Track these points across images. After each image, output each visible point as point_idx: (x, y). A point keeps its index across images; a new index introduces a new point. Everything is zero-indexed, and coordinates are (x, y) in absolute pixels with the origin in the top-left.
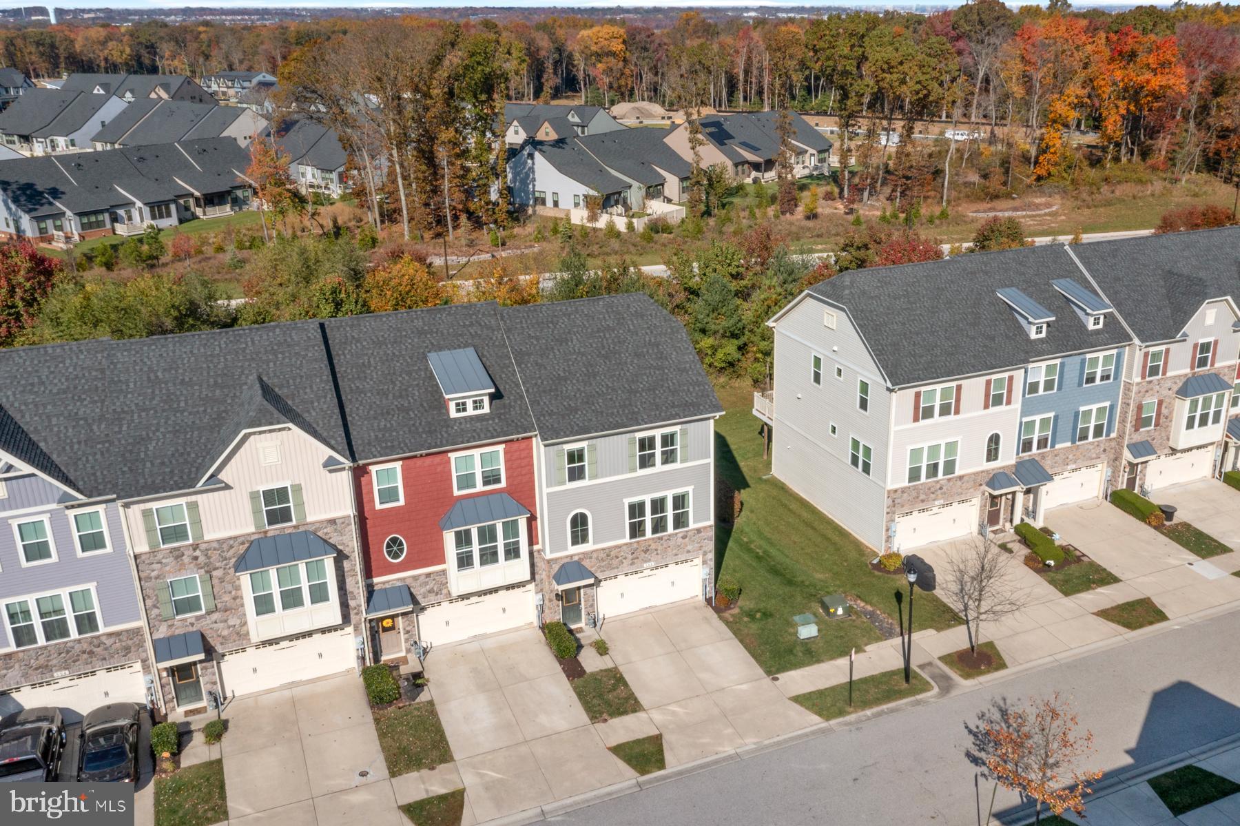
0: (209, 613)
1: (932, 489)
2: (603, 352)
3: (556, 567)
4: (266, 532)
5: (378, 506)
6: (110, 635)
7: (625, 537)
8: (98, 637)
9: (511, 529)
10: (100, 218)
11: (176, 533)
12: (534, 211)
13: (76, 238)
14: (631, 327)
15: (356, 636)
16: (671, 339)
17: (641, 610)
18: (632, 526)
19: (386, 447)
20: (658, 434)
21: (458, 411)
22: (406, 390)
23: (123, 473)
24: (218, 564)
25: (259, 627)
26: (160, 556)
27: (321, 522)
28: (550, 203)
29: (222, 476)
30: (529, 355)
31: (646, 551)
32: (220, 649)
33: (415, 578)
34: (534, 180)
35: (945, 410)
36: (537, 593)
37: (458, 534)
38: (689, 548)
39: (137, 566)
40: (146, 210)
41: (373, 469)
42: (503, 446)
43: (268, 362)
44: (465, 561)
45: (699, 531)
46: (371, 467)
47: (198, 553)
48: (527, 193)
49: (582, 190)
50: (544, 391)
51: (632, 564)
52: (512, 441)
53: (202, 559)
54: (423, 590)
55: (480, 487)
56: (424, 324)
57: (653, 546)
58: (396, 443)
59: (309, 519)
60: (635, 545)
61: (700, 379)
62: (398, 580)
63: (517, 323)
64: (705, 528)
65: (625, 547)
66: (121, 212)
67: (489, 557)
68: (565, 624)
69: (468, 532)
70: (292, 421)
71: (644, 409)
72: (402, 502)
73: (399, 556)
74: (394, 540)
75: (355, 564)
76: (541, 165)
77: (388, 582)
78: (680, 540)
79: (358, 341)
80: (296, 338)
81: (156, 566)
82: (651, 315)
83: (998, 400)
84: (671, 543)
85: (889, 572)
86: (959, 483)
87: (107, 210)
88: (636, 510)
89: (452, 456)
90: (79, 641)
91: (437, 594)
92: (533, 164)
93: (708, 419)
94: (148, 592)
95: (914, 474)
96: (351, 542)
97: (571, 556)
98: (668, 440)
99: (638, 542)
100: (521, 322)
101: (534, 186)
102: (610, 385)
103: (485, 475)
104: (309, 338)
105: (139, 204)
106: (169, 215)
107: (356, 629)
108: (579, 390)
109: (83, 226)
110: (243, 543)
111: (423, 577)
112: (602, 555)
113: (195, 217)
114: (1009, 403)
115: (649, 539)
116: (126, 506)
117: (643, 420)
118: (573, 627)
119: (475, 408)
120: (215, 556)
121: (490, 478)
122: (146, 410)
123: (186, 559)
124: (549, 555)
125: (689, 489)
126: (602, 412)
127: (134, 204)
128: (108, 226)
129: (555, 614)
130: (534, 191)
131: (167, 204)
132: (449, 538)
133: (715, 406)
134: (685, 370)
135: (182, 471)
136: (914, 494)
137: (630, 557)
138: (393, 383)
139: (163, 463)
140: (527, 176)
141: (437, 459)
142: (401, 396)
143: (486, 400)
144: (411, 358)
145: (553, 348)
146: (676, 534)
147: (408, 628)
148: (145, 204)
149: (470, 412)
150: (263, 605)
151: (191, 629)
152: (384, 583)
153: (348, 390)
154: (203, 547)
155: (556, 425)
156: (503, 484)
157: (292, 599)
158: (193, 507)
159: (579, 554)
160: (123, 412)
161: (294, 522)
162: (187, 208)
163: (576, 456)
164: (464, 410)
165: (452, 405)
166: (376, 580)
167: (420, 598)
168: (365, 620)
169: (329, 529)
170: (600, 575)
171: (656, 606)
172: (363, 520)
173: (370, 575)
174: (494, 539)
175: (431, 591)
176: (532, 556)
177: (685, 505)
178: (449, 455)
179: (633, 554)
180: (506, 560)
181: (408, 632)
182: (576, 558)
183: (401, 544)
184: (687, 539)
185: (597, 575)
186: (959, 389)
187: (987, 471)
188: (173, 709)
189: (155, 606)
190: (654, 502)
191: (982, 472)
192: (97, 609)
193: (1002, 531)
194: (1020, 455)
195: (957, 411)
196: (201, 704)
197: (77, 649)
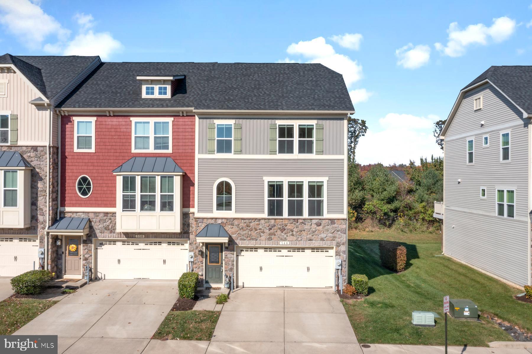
2: (273, 81)
5: (76, 150)
7: (263, 212)
9: (167, 181)
14: (302, 74)
15: (40, 248)
17: (277, 287)
18: (271, 204)
20: (296, 124)
27: (27, 147)
31: (283, 230)
33: (96, 214)
36: (190, 251)
37: (125, 179)
38: (323, 235)
41: (76, 119)
42: (172, 119)
44: (128, 204)
45: (332, 221)
46: (74, 118)
50: (216, 92)
51: (270, 239)
52: (179, 116)
54: (101, 226)
55: (151, 150)
57: (289, 227)
59: (20, 143)
60: (273, 222)
62: (83, 212)
64: (338, 219)
65: (263, 222)
67: (148, 204)
68: (207, 282)
69: (133, 179)
72: (93, 150)
73: (87, 194)
74: (84, 179)
77: (76, 213)
78: (314, 226)
84: (306, 227)
88: (275, 189)
89: (134, 120)
91: (111, 232)
93: (344, 118)
96: (44, 167)
97: (216, 219)
98: (305, 132)
99: (275, 220)
102: (268, 93)
103: (158, 141)
107: (42, 242)
108: (242, 93)
111: (102, 215)
112: (242, 225)
115: (285, 219)
118: (213, 285)
119: (160, 93)
121: (160, 143)
124: (197, 215)
125: (324, 180)
129: (201, 273)
132: (119, 181)
137: (267, 231)
141: (122, 121)
143: (169, 88)
145: (237, 77)
146: (311, 220)
147: (87, 256)
149: (156, 95)
156: (170, 150)
159: (222, 219)
161: (9, 144)
163: (225, 131)
164: (152, 93)
165: (144, 88)
166: (67, 209)
167: (97, 232)
168: (48, 233)
169: (32, 154)
170: (240, 243)
171: (292, 287)
172: (64, 158)
173: (63, 205)
174: (153, 189)
175: (107, 228)
176: (185, 216)
177: (319, 195)
178: (132, 119)
179: (270, 229)
180: (162, 210)
181: (86, 259)
182: (219, 221)
183: (89, 184)
184: (321, 227)
185: (237, 241)
190: (291, 186)
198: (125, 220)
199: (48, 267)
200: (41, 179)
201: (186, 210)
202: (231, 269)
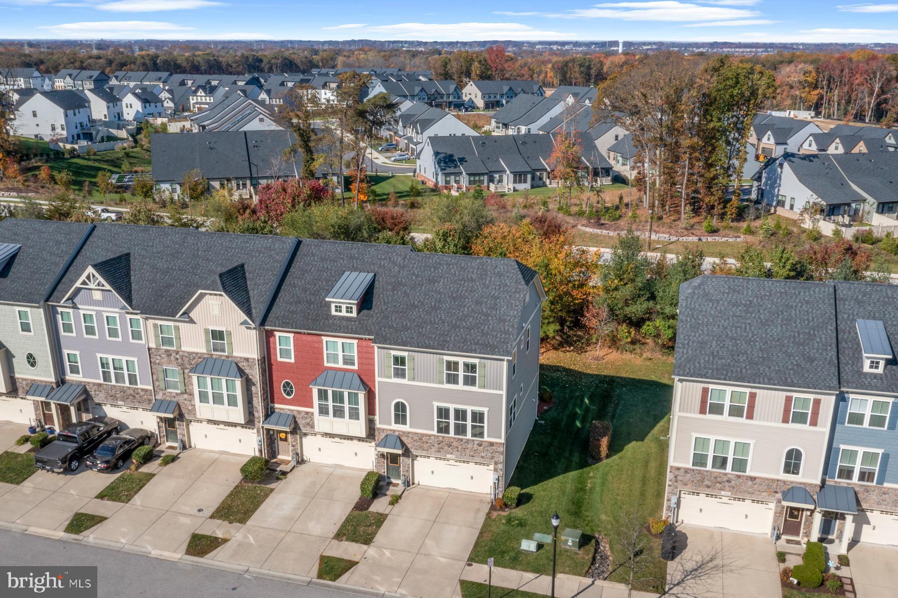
0: (182, 393)
1: (719, 479)
2: (454, 295)
3: (383, 435)
4: (212, 355)
5: (279, 359)
6: (142, 390)
7: (433, 430)
8: (137, 389)
9: (353, 398)
10: (482, 178)
11: (168, 341)
12: (775, 211)
13: (464, 189)
14: (487, 282)
15: (257, 436)
16: (510, 296)
17: (446, 488)
18: (440, 424)
19: (284, 322)
20: (461, 361)
21: (336, 311)
22: (319, 291)
23: (151, 300)
24: (188, 366)
25: (204, 410)
26: (160, 353)
27: (241, 358)
28: (787, 206)
29: (192, 315)
30: (404, 285)
31: (449, 446)
32: (186, 416)
33: (299, 412)
34: (780, 186)
35: (736, 411)
36: (375, 449)
37: (320, 391)
38: (483, 454)
39: (150, 355)
40: (512, 176)
41: (277, 334)
42: (357, 341)
43: (254, 257)
44: (323, 411)
45: (492, 444)
46: (276, 333)
47: (178, 356)
48: (773, 195)
49: (814, 198)
50: (397, 312)
51: (439, 452)
52: (362, 339)
53: (180, 360)
54: (303, 422)
55: (340, 365)
56: (357, 253)
57: (455, 444)
58: (291, 321)
59: (235, 354)
60: (441, 439)
61: (511, 330)
62: (289, 410)
63: (411, 263)
64: (497, 443)
65: (433, 437)
66: (497, 176)
67: (338, 413)
68: (389, 478)
69: (326, 391)
70: (226, 292)
71: (455, 340)
72: (292, 360)
73: (290, 395)
74: (288, 384)
75: (257, 390)
76: (787, 174)
77: (283, 409)
78: (476, 446)
79: (313, 255)
80: (276, 246)
81: (158, 357)
82: (508, 277)
83: (800, 418)
84: (470, 446)
85: (651, 534)
86: (750, 483)
87: (487, 174)
88: (443, 413)
89: (325, 339)
90: (129, 388)
91: (310, 428)
92: (781, 172)
93: (503, 360)
94: (154, 370)
95: (700, 460)
96: (255, 374)
97: (394, 431)
98: (470, 368)
99: (443, 437)
100: (415, 264)
101: (779, 190)
102: (443, 318)
103: (346, 357)
104: (283, 247)
105: (508, 172)
106: (525, 182)
107: (258, 431)
108: (420, 316)
109: (470, 182)
110: (200, 358)
111: (303, 414)
112: (415, 438)
113: (544, 185)
114: (814, 423)
115: (452, 438)
116: (146, 319)
117: (448, 348)
118: (394, 481)
119: (347, 312)
120: (186, 360)
121: (348, 361)
122: (181, 270)
123: (172, 358)
124: (379, 425)
125: (485, 410)
126: (424, 335)
127: (506, 171)
128: (486, 184)
129: (383, 471)
130: (778, 195)
131: (525, 173)
132: (315, 391)
133: (507, 351)
134: (505, 321)
135: (175, 307)
136: (698, 477)
137: (436, 445)
138: (315, 285)
139: (170, 300)
140: (776, 182)
141: (315, 338)
142: (313, 294)
143: (355, 308)
144: (335, 272)
145: (422, 285)
146: (473, 441)
147: (294, 444)
148: (511, 172)
149: (344, 313)
150: (203, 397)
151: (173, 399)
152: (281, 409)
153: (288, 283)
154: (181, 353)
155: (388, 336)
156: (356, 367)
157: (218, 399)
158: (177, 329)
159: (399, 431)
160: (172, 269)
161: (226, 354)
162: (541, 179)
163: (400, 361)
164: (340, 311)
165: (333, 306)
166: (276, 406)
167: (301, 426)
168: (263, 427)
169: (245, 364)
170: (415, 452)
171: (458, 490)
172: (270, 365)
173: (273, 402)
174: (342, 401)
175: (308, 424)
176: (370, 424)
177: (482, 421)
178: (323, 337)
179: (439, 444)
180: (350, 418)
181: (293, 446)
182: (397, 433)
183: (291, 387)
184: (481, 448)
185: (412, 450)
186: (753, 396)
187: (784, 482)
188: (164, 443)
189: (157, 380)
190: (457, 411)
191: (778, 481)
192: (137, 373)
193: (798, 543)
194: (836, 479)
195: (750, 416)
196: (175, 445)
197: (129, 392)
198: (323, 423)
199: (265, 456)
200: (254, 385)
201: (371, 417)
202: (408, 471)
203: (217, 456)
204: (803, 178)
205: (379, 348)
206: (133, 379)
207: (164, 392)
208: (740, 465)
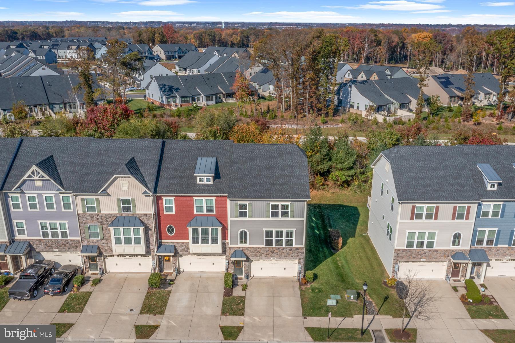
0: (101, 240)
1: (419, 253)
2: (268, 167)
3: (233, 251)
4: (122, 214)
5: (165, 213)
6: (71, 240)
7: (263, 244)
8: (68, 240)
9: (214, 232)
10: (188, 99)
11: (92, 208)
12: (349, 110)
13: (179, 106)
14: (284, 158)
15: (152, 260)
16: (300, 165)
17: (270, 277)
18: (267, 241)
19: (169, 191)
20: (280, 204)
21: (200, 181)
22: (185, 170)
23: (78, 184)
24: (105, 223)
25: (117, 249)
26: (86, 216)
27: (142, 214)
28: (355, 108)
29: (108, 191)
30: (237, 163)
31: (273, 252)
32: (104, 254)
33: (178, 243)
34: (351, 97)
35: (428, 217)
36: (226, 260)
37: (193, 229)
38: (292, 255)
39: (79, 218)
40: (205, 98)
41: (164, 198)
42: (215, 198)
43: (139, 152)
44: (195, 241)
45: (297, 249)
46: (163, 197)
47: (98, 217)
48: (347, 102)
49: (369, 103)
50: (237, 179)
51: (266, 256)
52: (218, 196)
53: (100, 220)
54: (181, 248)
55: (205, 212)
56: (202, 146)
57: (276, 251)
58: (173, 190)
59: (138, 212)
60: (268, 249)
61: (305, 184)
62: (171, 242)
63: (237, 150)
64: (300, 248)
65: (263, 249)
66: (196, 97)
67: (205, 241)
68: (235, 275)
69: (197, 229)
70: (132, 175)
71: (275, 192)
72: (174, 213)
73: (172, 234)
74: (171, 227)
75: (153, 233)
76: (354, 91)
77: (168, 242)
78: (288, 251)
79: (175, 149)
80: (152, 145)
81: (84, 219)
82: (295, 154)
83: (460, 217)
84: (284, 251)
86: (435, 253)
87: (191, 96)
88: (269, 234)
89: (195, 198)
90: (62, 240)
91: (186, 251)
92: (351, 90)
93: (304, 201)
94: (82, 227)
95: (410, 244)
96: (152, 224)
97: (239, 248)
98: (285, 207)
99: (269, 248)
100: (239, 150)
101: (350, 99)
102: (265, 180)
103: (208, 208)
104: (156, 146)
105: (202, 95)
106: (212, 100)
107: (153, 257)
108: (251, 180)
109: (182, 102)
110: (114, 217)
111: (181, 244)
112: (253, 250)
113: (222, 102)
114: (467, 218)
115: (274, 248)
116: (76, 196)
117: (273, 197)
118: (239, 277)
119: (207, 181)
120: (104, 219)
121: (210, 210)
122: (93, 164)
123: (95, 219)
124: (230, 246)
125: (294, 230)
126: (257, 191)
128: (191, 102)
129: (232, 271)
130: (350, 102)
131: (212, 95)
132: (190, 230)
133: (307, 196)
134: (300, 179)
135: (96, 187)
136: (409, 253)
137: (265, 253)
138: (181, 167)
139: (91, 183)
140: (348, 95)
141: (188, 198)
142: (182, 172)
143: (211, 179)
144: (191, 158)
145: (247, 162)
146: (287, 248)
147: (174, 262)
148: (204, 95)
149: (205, 182)
150: (118, 241)
151: (95, 244)
152: (166, 242)
153: (164, 167)
154: (100, 215)
155: (236, 193)
156: (214, 213)
157: (128, 241)
158: (98, 200)
159: (243, 247)
160: (86, 163)
161: (132, 213)
162: (220, 98)
163: (244, 207)
164: (202, 181)
165: (198, 178)
166: (163, 241)
167: (179, 251)
168: (156, 255)
169: (144, 218)
170: (252, 258)
171: (277, 277)
172: (159, 217)
173: (161, 238)
174: (207, 234)
175: (184, 250)
176: (224, 244)
177: (291, 236)
178: (193, 198)
179: (266, 252)
180: (212, 243)
181: (174, 263)
182: (241, 249)
183: (173, 229)
184: (291, 251)
185: (250, 258)
186: (438, 208)
187: (452, 250)
188: (88, 271)
189: (84, 233)
190: (277, 233)
191: (449, 250)
192: (67, 230)
193: (459, 281)
194: (475, 246)
195: (436, 218)
196: (97, 272)
197: (61, 242)
198: (194, 248)
200: (150, 230)
201: (224, 241)
202: (247, 270)
203: (126, 275)
204: (363, 93)
205: (230, 200)
206: (64, 234)
207: (88, 240)
208: (430, 244)
